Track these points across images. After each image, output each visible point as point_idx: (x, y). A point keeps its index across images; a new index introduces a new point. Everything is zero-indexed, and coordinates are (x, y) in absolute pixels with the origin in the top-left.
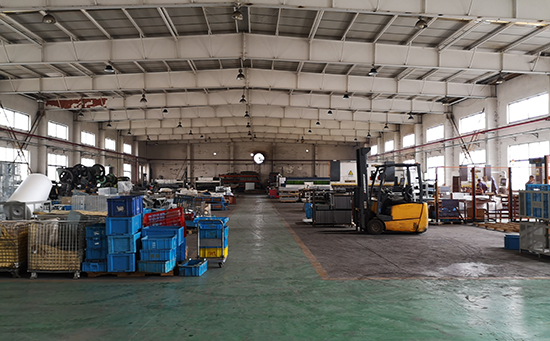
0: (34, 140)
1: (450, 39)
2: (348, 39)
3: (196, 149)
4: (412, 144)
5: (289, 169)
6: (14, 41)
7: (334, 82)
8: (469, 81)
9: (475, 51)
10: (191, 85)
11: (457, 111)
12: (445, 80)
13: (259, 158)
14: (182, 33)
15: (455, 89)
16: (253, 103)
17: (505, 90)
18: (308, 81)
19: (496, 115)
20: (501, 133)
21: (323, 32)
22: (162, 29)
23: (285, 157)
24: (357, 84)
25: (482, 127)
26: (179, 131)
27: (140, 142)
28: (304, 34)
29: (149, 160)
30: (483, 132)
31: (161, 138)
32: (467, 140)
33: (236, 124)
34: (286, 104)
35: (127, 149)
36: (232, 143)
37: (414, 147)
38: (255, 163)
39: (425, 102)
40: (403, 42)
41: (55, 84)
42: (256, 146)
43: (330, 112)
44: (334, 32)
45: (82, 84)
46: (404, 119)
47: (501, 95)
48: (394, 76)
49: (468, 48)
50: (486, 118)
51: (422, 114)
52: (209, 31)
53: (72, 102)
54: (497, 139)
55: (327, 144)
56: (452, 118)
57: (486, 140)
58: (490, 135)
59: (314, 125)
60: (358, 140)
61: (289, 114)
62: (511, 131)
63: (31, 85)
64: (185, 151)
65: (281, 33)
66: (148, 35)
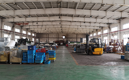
0: (12, 33)
1: (109, 9)
2: (85, 9)
3: (49, 35)
4: (100, 34)
5: (71, 40)
6: (7, 10)
7: (82, 19)
8: (114, 19)
9: (115, 12)
10: (48, 20)
11: (111, 26)
12: (108, 19)
13: (64, 37)
14: (46, 8)
15: (110, 21)
16: (62, 24)
17: (122, 21)
18: (75, 19)
19: (120, 27)
20: (121, 31)
21: (79, 8)
22: (41, 7)
23: (70, 37)
24: (87, 20)
25: (117, 30)
26: (45, 31)
27: (36, 33)
28: (75, 8)
29: (38, 37)
30: (117, 31)
31: (41, 32)
32: (113, 33)
33: (58, 29)
34: (70, 24)
35: (33, 35)
36: (58, 34)
37: (100, 35)
38: (63, 38)
39: (103, 24)
40: (98, 10)
41: (17, 20)
42: (63, 34)
43: (81, 26)
44: (81, 8)
45: (23, 20)
46: (98, 28)
47: (121, 23)
48: (96, 18)
49: (113, 11)
50: (118, 28)
51: (102, 27)
52: (52, 7)
53: (21, 24)
54: (120, 33)
55: (80, 34)
56: (109, 28)
57: (118, 33)
58: (118, 32)
59: (77, 29)
60: (87, 33)
61: (71, 27)
62: (124, 31)
63: (11, 20)
64: (47, 35)
65: (69, 8)
66: (38, 8)
